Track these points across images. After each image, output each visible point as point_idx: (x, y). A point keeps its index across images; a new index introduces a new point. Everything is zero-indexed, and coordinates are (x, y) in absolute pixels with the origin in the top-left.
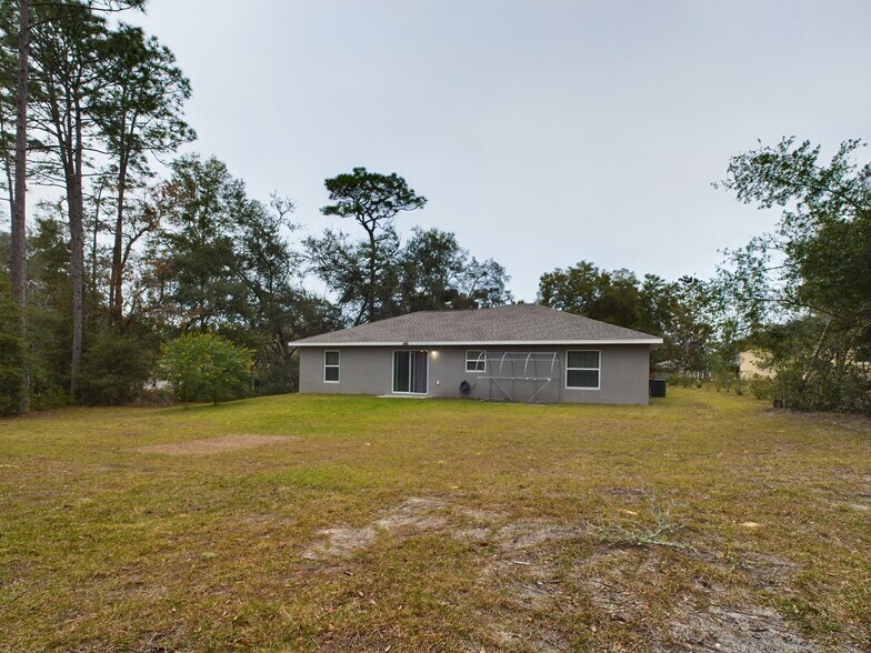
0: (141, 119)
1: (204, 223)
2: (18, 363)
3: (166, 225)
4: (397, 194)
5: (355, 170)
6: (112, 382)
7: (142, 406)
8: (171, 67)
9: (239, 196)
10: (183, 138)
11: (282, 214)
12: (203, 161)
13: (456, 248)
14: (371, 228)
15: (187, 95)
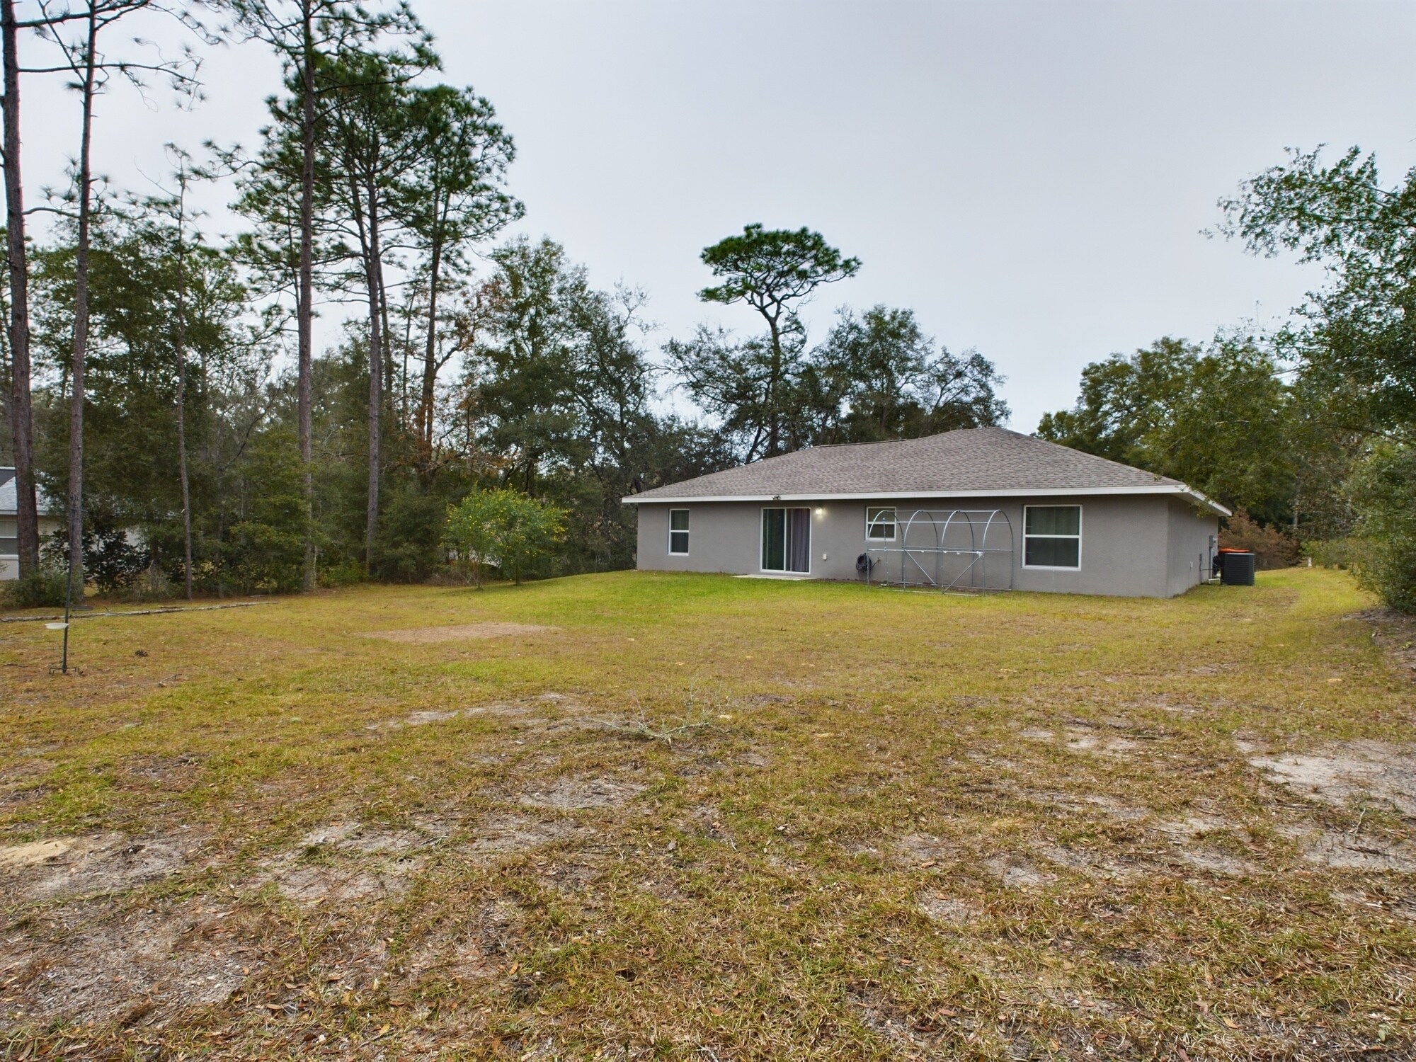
0: (455, 200)
1: (534, 330)
2: (301, 530)
3: (484, 338)
4: (815, 257)
5: (747, 229)
6: (408, 552)
7: (441, 585)
8: (491, 122)
9: (580, 286)
10: (509, 216)
11: (630, 311)
12: (534, 244)
13: (914, 334)
14: (773, 314)
15: (510, 157)
